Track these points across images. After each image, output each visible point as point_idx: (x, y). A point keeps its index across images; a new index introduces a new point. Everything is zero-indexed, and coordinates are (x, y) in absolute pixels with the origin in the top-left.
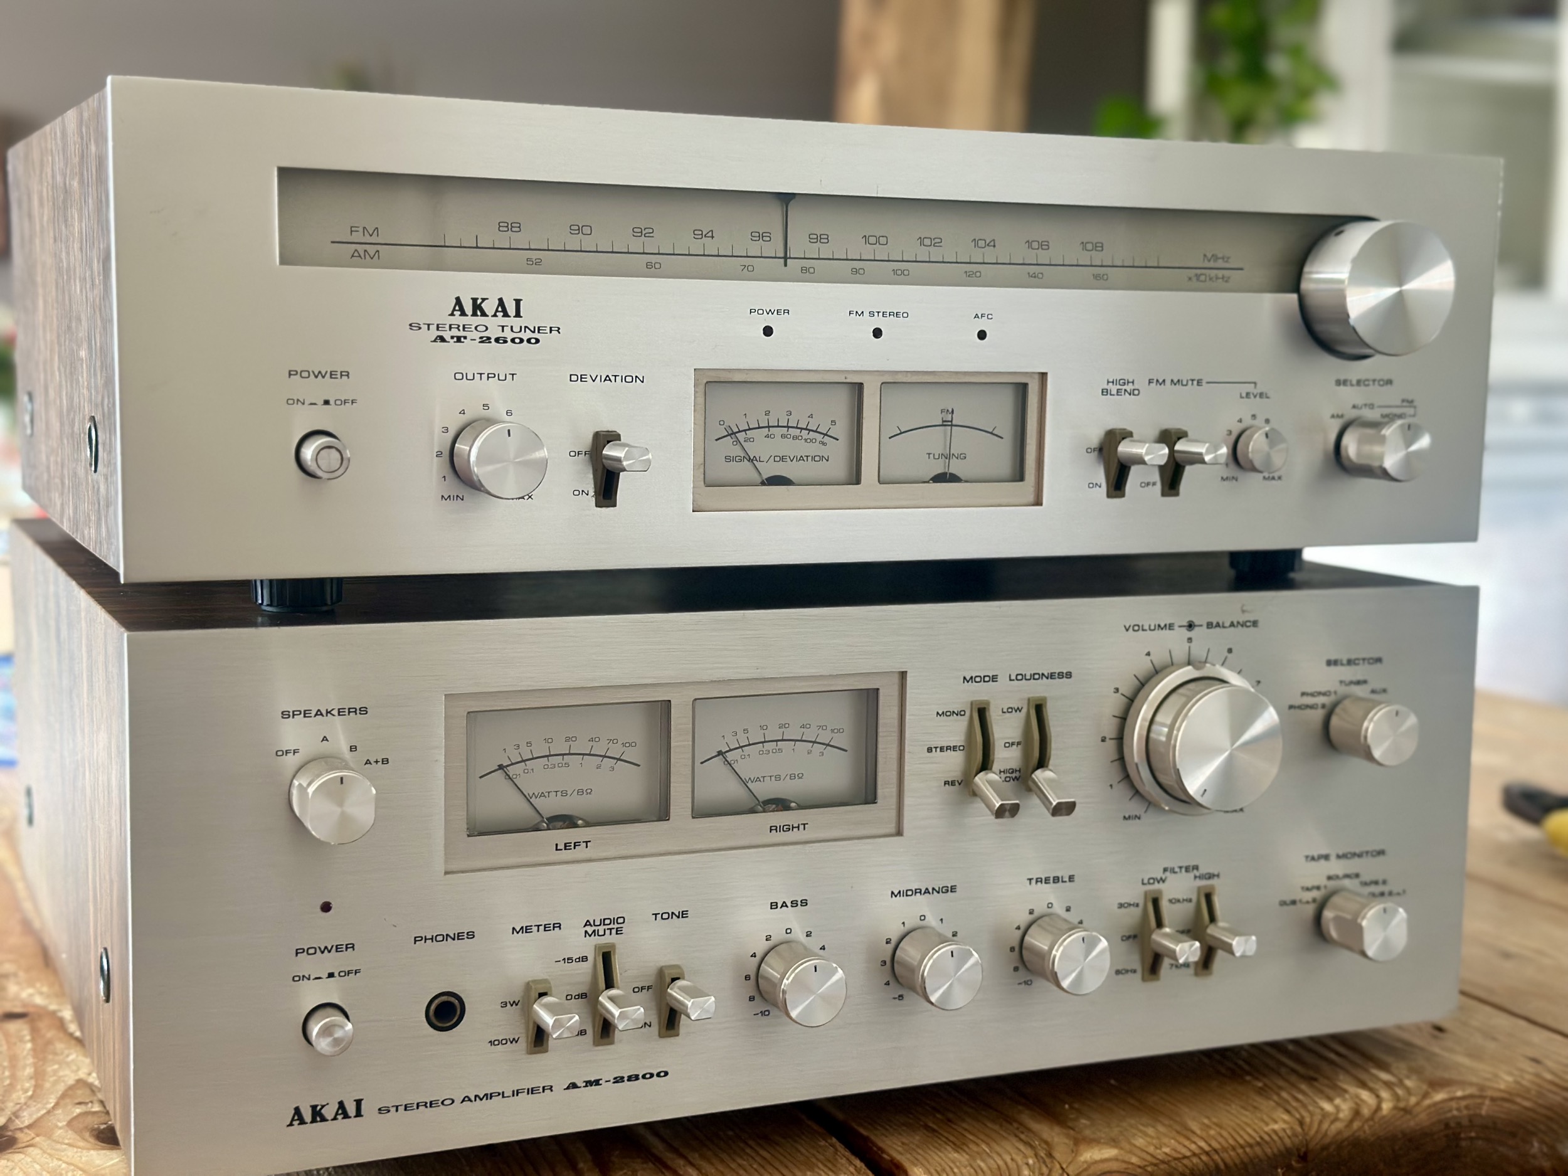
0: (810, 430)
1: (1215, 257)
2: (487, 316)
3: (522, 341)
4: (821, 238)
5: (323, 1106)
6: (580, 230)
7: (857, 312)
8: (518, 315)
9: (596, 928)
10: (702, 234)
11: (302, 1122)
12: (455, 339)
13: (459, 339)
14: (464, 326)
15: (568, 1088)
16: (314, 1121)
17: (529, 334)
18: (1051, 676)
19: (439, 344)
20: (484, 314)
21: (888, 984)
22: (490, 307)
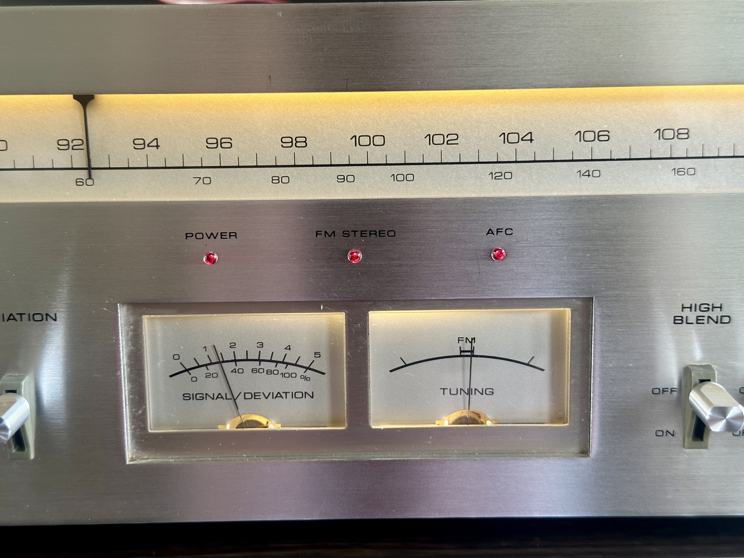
0: (288, 364)
4: (297, 142)
7: (326, 232)
10: (144, 144)
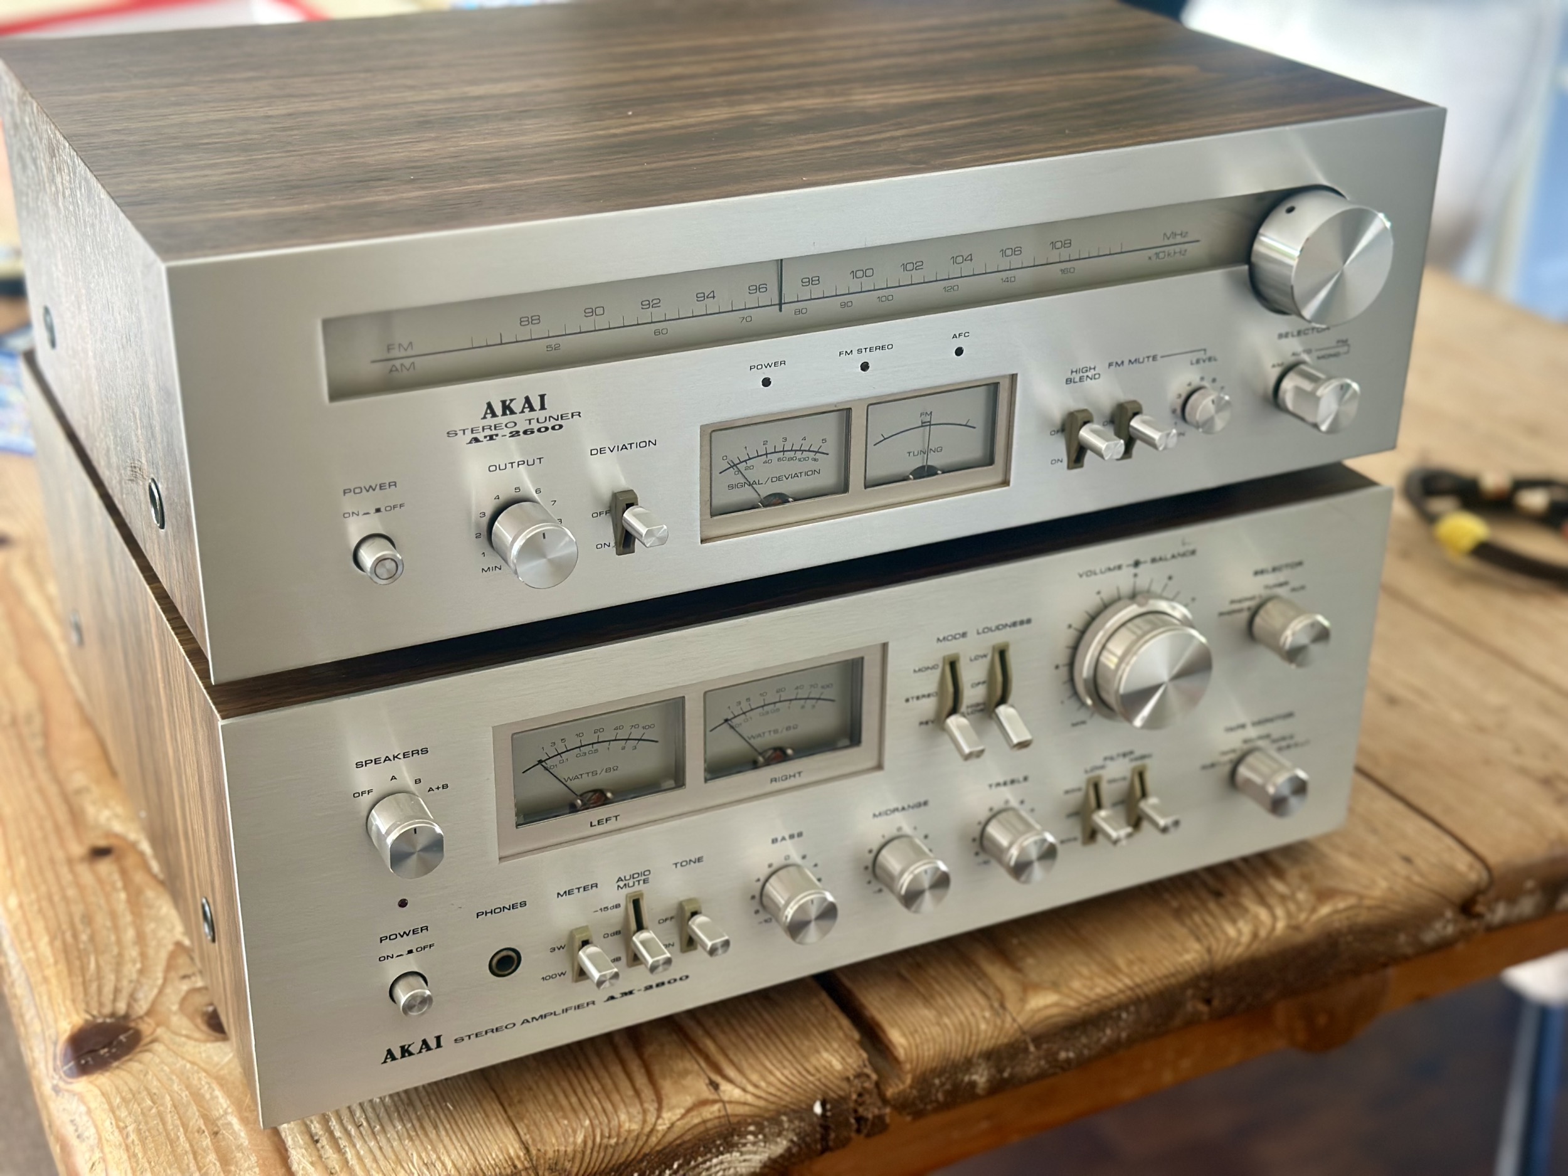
0: (803, 451)
1: (1174, 235)
2: (516, 413)
3: (547, 429)
4: (813, 281)
5: (409, 1046)
6: (593, 312)
7: (846, 351)
8: (543, 407)
9: (627, 882)
10: (705, 297)
11: (394, 1058)
12: (488, 438)
13: (491, 438)
14: (495, 425)
15: (608, 1000)
16: (403, 1056)
17: (553, 422)
18: (1014, 624)
19: (474, 445)
20: (512, 412)
21: (869, 882)
22: (516, 406)
